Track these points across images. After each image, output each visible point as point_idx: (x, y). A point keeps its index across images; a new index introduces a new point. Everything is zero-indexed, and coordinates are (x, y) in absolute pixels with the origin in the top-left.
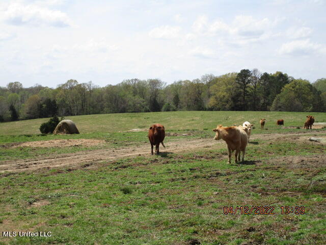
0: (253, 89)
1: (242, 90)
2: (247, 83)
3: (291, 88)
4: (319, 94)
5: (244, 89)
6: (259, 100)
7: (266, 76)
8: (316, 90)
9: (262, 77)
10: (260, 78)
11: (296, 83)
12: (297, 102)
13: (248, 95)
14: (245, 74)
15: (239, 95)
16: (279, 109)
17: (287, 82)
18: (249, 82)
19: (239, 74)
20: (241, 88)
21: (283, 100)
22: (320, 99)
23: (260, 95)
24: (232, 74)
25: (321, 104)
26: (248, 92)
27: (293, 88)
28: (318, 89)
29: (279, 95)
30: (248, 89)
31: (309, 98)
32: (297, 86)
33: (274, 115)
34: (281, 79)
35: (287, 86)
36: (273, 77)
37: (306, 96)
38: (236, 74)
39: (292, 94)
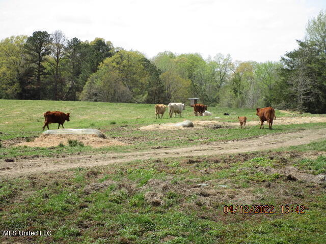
0: (52, 64)
1: (35, 66)
2: (44, 54)
3: (114, 64)
4: (158, 75)
5: (39, 64)
6: (62, 82)
7: (76, 44)
8: (154, 68)
9: (70, 46)
10: (66, 46)
11: (123, 55)
12: (123, 88)
13: (44, 74)
14: (40, 38)
15: (29, 72)
17: (110, 55)
18: (48, 52)
19: (30, 39)
20: (33, 61)
21: (99, 84)
22: (158, 82)
23: (64, 75)
24: (18, 37)
25: (161, 90)
26: (45, 69)
27: (118, 63)
28: (159, 67)
29: (94, 74)
30: (44, 64)
31: (143, 80)
32: (125, 62)
33: (77, 107)
34: (101, 49)
35: (107, 60)
36: (86, 46)
37: (138, 78)
38: (24, 37)
39: (116, 74)
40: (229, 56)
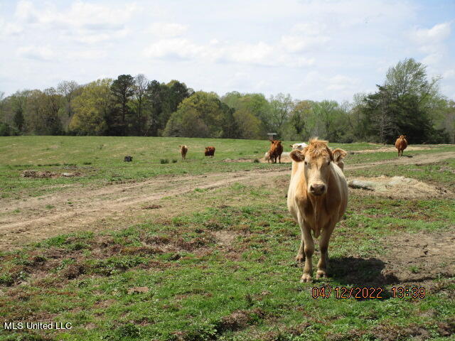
0: (136, 104)
1: (119, 105)
2: (128, 95)
3: (192, 104)
4: (232, 113)
5: (124, 104)
6: (144, 120)
7: (155, 86)
8: (226, 106)
9: (150, 88)
10: (146, 88)
11: (200, 96)
12: (202, 124)
13: (128, 113)
14: (124, 81)
15: (115, 112)
16: (175, 133)
17: (187, 95)
18: (131, 94)
19: (116, 82)
20: (118, 102)
21: (179, 121)
22: (233, 119)
23: (148, 113)
24: (104, 81)
25: (235, 127)
26: (129, 108)
27: (195, 103)
28: (231, 106)
29: (175, 113)
30: (128, 104)
31: (218, 118)
32: (202, 101)
34: (178, 90)
35: (186, 100)
36: (165, 87)
37: (213, 116)
38: (110, 80)
39: (194, 113)
40: (289, 95)
